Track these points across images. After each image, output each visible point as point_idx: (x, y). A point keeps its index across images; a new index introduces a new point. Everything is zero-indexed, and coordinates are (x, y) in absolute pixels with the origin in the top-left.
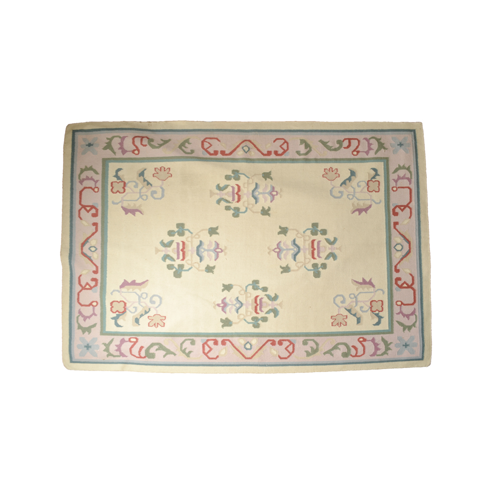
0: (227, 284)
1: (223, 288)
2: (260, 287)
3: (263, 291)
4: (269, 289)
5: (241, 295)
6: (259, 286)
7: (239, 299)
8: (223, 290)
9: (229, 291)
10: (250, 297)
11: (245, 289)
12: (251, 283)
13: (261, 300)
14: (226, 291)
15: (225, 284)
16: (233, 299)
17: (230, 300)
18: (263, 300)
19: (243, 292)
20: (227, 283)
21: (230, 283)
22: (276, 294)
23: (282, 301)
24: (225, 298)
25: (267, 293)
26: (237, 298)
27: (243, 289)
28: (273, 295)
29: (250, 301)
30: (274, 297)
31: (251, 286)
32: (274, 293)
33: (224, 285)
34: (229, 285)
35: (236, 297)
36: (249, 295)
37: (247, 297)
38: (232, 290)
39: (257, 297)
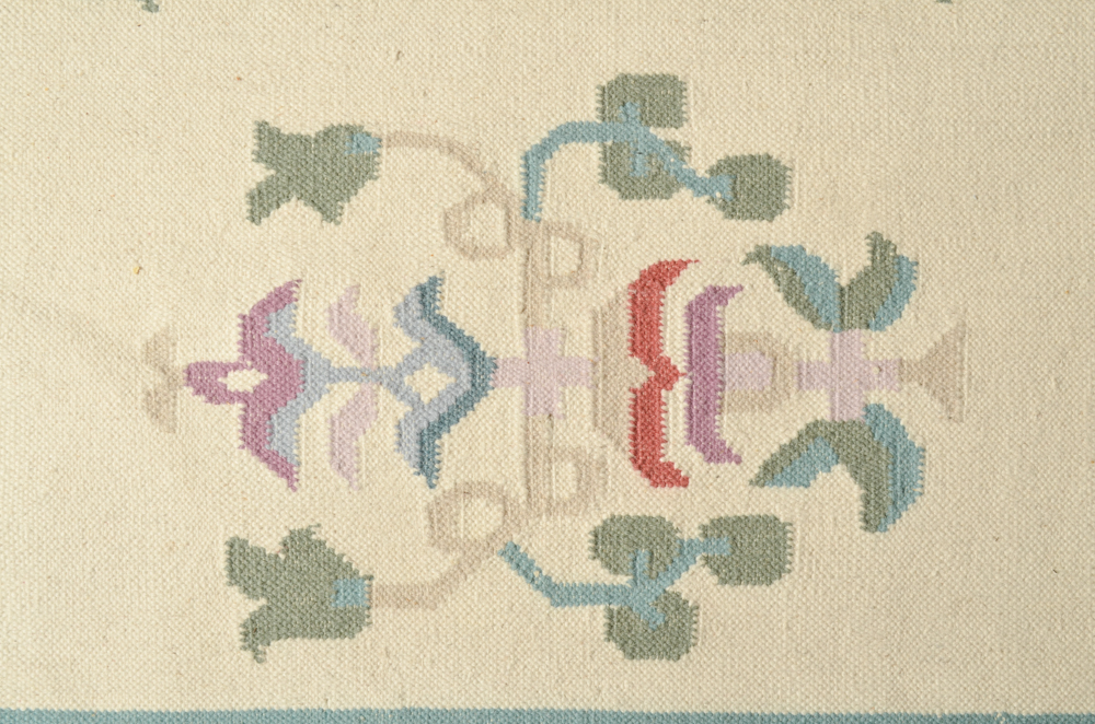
0: (311, 129)
1: (260, 173)
2: (700, 163)
3: (731, 209)
4: (802, 188)
5: (472, 252)
6: (679, 151)
7: (451, 307)
8: (261, 203)
9: (329, 213)
10: (576, 279)
11: (516, 184)
12: (587, 110)
13: (702, 312)
14: (294, 215)
15: (288, 126)
16: (380, 309)
17: (342, 319)
18: (734, 319)
19: (489, 223)
20: (303, 119)
21: (337, 118)
22: (879, 246)
23: (961, 332)
24: (282, 298)
25: (780, 232)
26: (427, 293)
27: (492, 191)
28: (848, 261)
29: (582, 326)
30: (865, 276)
31: (593, 151)
32: (864, 229)
33: (270, 142)
34: (329, 134)
35: (408, 285)
36: (564, 255)
37: (536, 283)
38: (367, 201)
39: (659, 276)
